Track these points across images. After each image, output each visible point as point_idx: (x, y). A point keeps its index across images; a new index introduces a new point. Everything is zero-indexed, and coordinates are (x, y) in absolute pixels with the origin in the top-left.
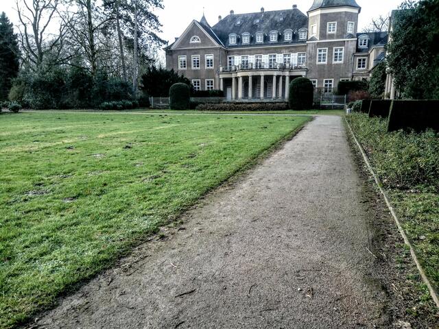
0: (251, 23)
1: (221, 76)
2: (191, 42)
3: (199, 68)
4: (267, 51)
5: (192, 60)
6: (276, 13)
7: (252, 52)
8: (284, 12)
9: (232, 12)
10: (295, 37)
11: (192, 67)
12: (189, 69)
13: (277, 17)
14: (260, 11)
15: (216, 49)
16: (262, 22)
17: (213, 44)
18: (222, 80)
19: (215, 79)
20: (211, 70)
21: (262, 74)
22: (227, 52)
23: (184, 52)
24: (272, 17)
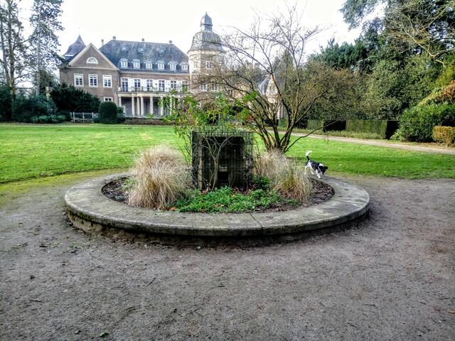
0: (137, 51)
1: (120, 95)
2: (88, 62)
3: (97, 86)
4: (156, 77)
5: (89, 79)
6: (157, 45)
7: (144, 76)
8: (163, 45)
9: (114, 37)
10: (178, 68)
11: (90, 86)
12: (86, 86)
13: (158, 49)
14: (141, 41)
15: (114, 71)
16: (146, 51)
17: (110, 67)
18: (120, 99)
19: (113, 97)
20: (110, 90)
21: (151, 95)
22: (120, 74)
23: (80, 71)
24: (153, 48)
